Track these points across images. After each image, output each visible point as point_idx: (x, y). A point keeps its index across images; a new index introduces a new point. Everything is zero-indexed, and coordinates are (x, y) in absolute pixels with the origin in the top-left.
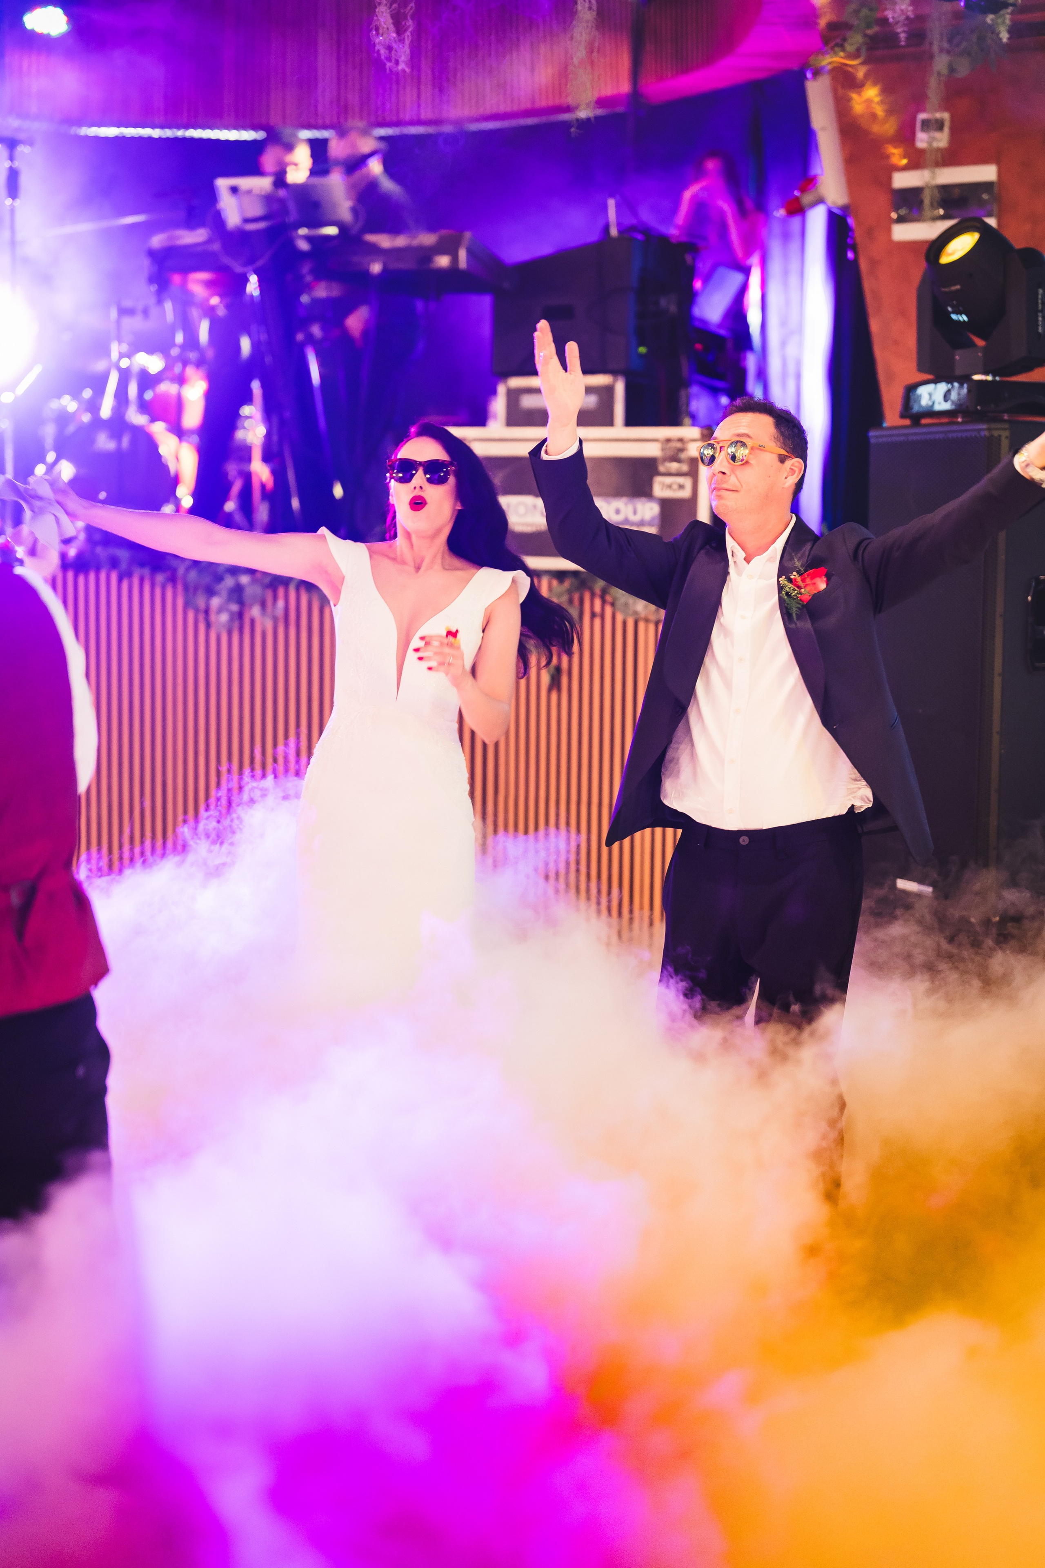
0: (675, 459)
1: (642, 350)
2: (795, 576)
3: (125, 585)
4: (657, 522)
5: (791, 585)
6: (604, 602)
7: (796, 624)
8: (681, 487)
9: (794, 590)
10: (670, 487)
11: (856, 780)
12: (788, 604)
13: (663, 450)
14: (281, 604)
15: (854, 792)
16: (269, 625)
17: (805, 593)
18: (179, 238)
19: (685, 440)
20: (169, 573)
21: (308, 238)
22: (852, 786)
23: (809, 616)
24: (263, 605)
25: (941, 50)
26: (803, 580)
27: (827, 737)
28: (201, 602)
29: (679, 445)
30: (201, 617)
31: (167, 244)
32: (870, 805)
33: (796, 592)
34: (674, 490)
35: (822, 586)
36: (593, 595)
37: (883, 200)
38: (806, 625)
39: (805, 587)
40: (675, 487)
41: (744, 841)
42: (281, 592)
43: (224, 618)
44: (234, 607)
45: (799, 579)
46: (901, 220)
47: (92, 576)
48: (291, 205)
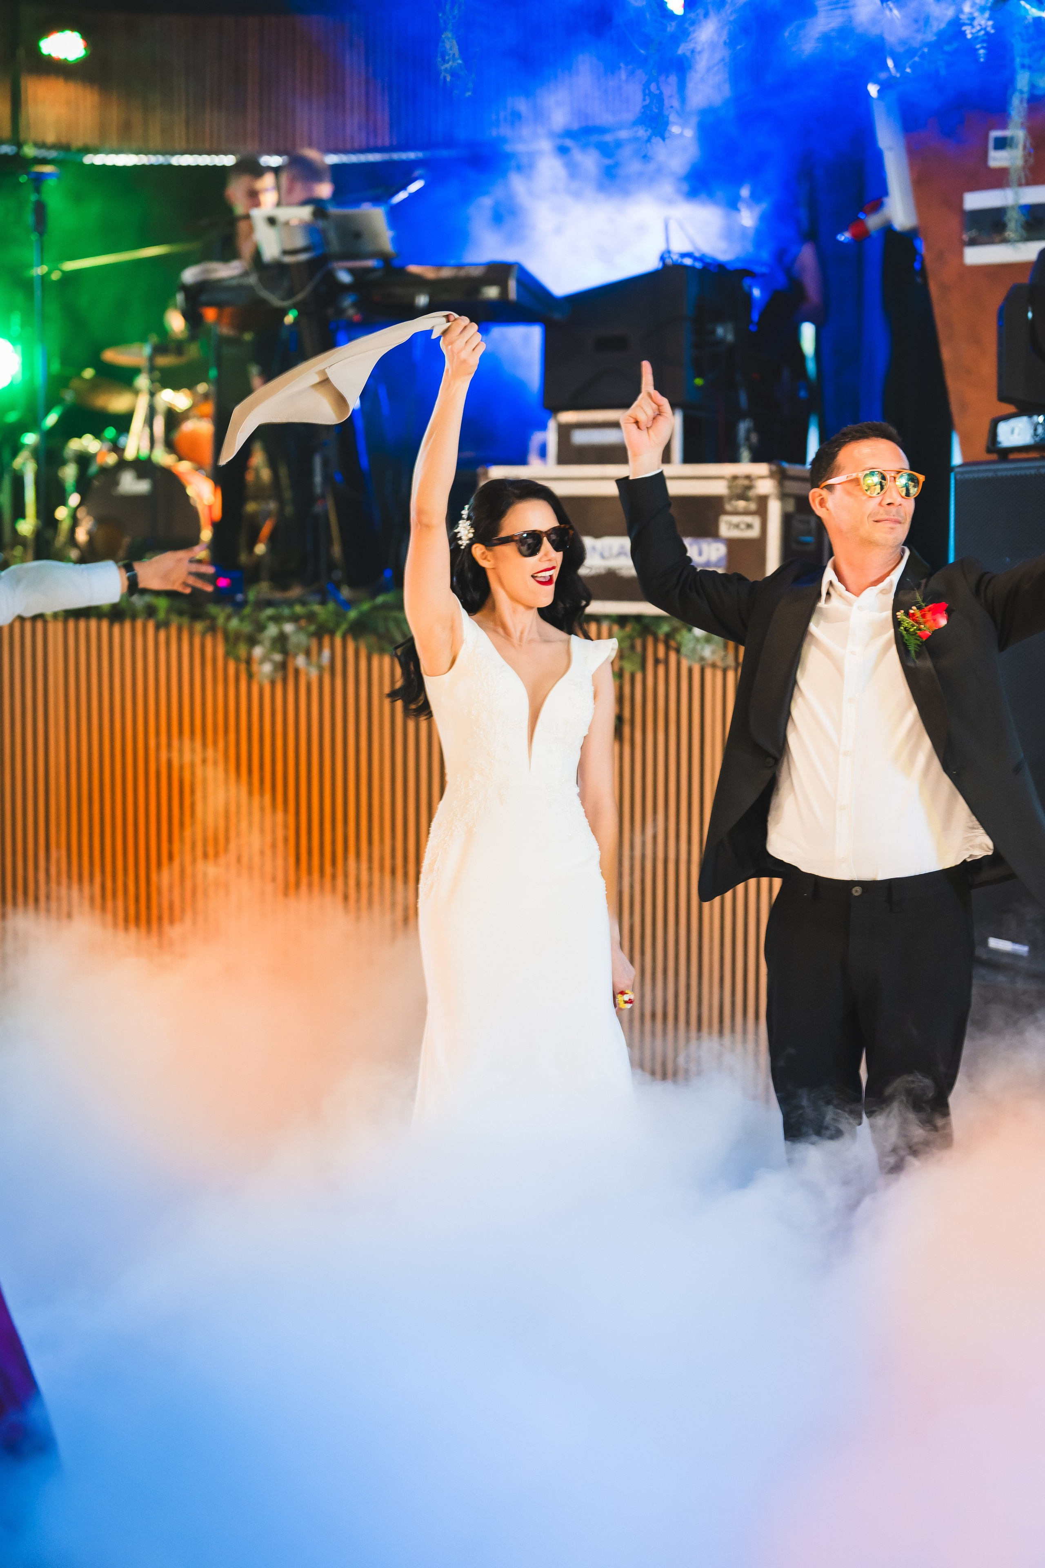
0: (743, 497)
1: (699, 381)
2: (914, 610)
3: (162, 635)
4: (724, 563)
5: (909, 620)
6: (668, 648)
7: (915, 662)
8: (749, 526)
9: (913, 626)
10: (737, 526)
11: (973, 828)
12: (906, 640)
13: (730, 487)
14: (326, 653)
15: (971, 841)
16: (314, 673)
17: (924, 629)
18: (215, 271)
19: (753, 476)
20: (208, 623)
21: (351, 271)
22: (969, 835)
23: (930, 653)
24: (308, 653)
25: (1023, 66)
26: (923, 616)
27: (946, 782)
28: (242, 650)
29: (746, 482)
30: (243, 667)
31: (201, 278)
32: (990, 853)
33: (915, 628)
34: (742, 530)
35: (943, 622)
36: (656, 640)
37: (954, 222)
38: (927, 664)
39: (925, 623)
40: (743, 526)
41: (856, 891)
42: (326, 641)
43: (267, 668)
44: (278, 657)
45: (918, 614)
46: (973, 243)
47: (128, 626)
48: (332, 235)
